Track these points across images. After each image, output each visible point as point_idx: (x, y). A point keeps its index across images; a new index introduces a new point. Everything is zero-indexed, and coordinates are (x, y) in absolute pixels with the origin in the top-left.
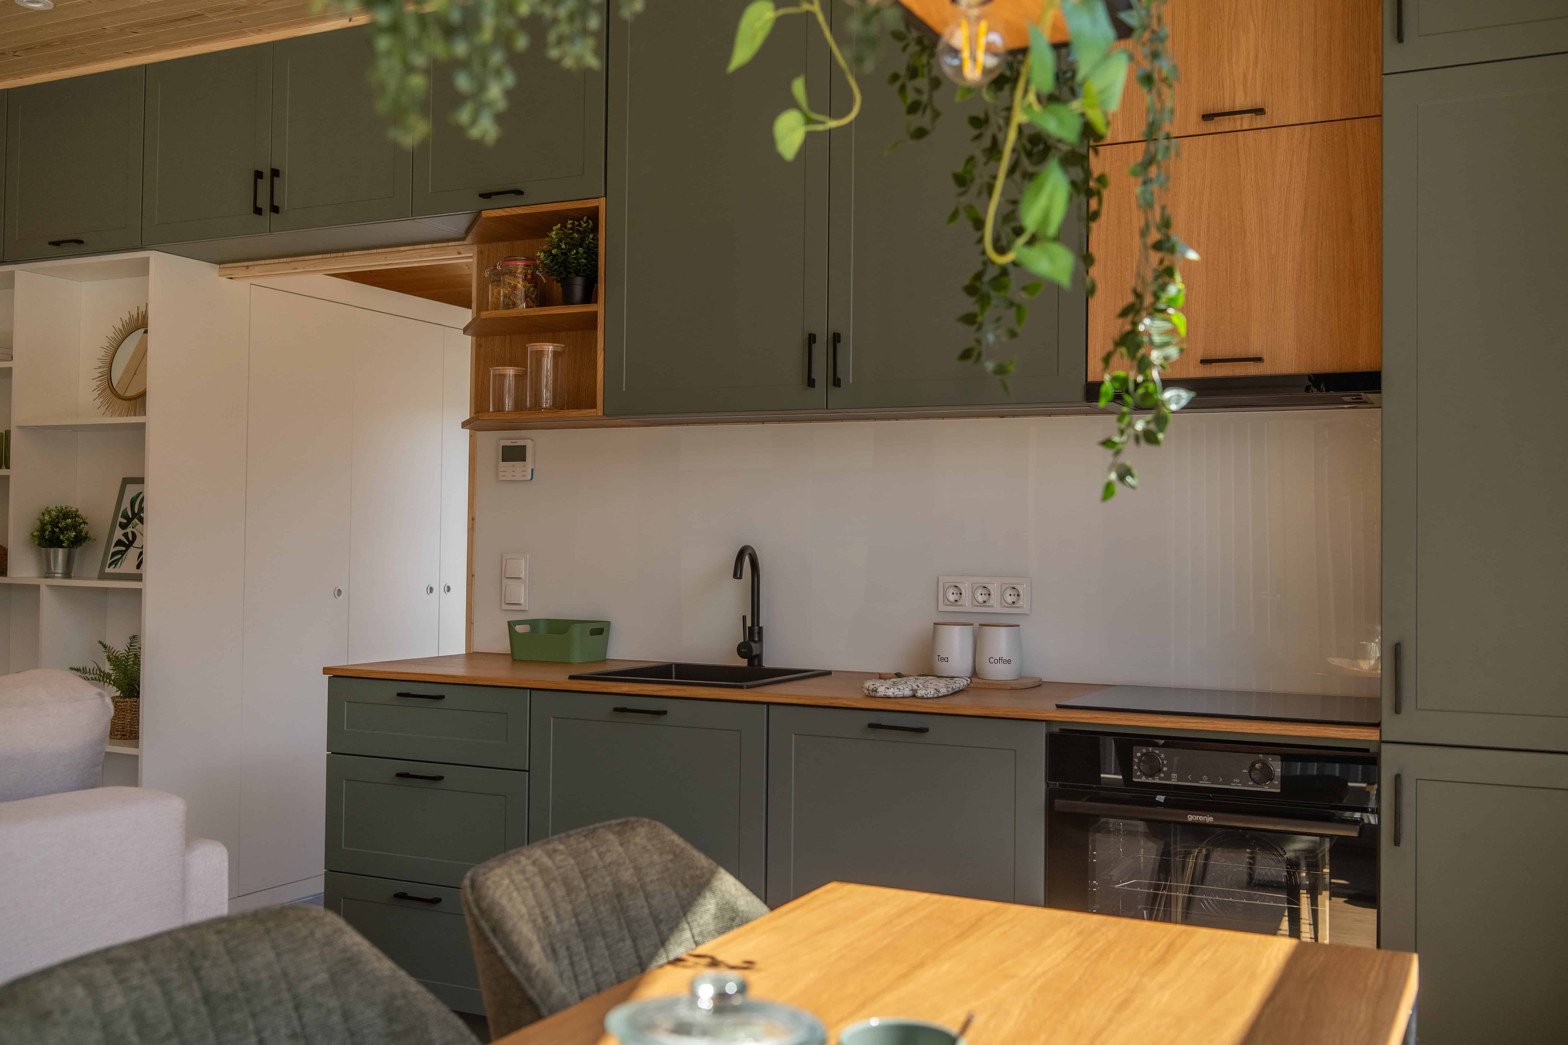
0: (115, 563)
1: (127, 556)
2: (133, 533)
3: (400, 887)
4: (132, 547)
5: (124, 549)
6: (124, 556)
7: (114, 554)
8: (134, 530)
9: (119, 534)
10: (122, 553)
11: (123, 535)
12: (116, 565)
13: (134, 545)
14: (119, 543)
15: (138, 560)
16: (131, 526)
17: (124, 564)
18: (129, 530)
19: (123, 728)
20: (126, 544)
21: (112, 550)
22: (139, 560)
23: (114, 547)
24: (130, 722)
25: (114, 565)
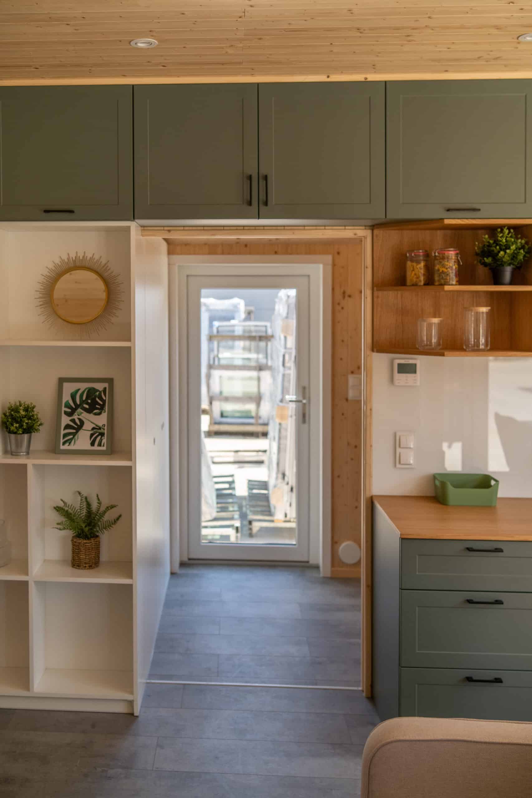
0: (69, 441)
1: (79, 436)
2: (80, 419)
3: (468, 673)
4: (81, 430)
5: (75, 431)
6: (76, 437)
7: (65, 435)
8: (80, 417)
9: (65, 420)
10: (74, 434)
11: (71, 420)
12: (70, 443)
13: (83, 428)
14: (67, 427)
15: (90, 440)
16: (76, 414)
17: (77, 442)
18: (75, 417)
19: (89, 562)
20: (75, 428)
21: (63, 432)
22: (92, 439)
23: (64, 430)
24: (94, 556)
25: (68, 444)
